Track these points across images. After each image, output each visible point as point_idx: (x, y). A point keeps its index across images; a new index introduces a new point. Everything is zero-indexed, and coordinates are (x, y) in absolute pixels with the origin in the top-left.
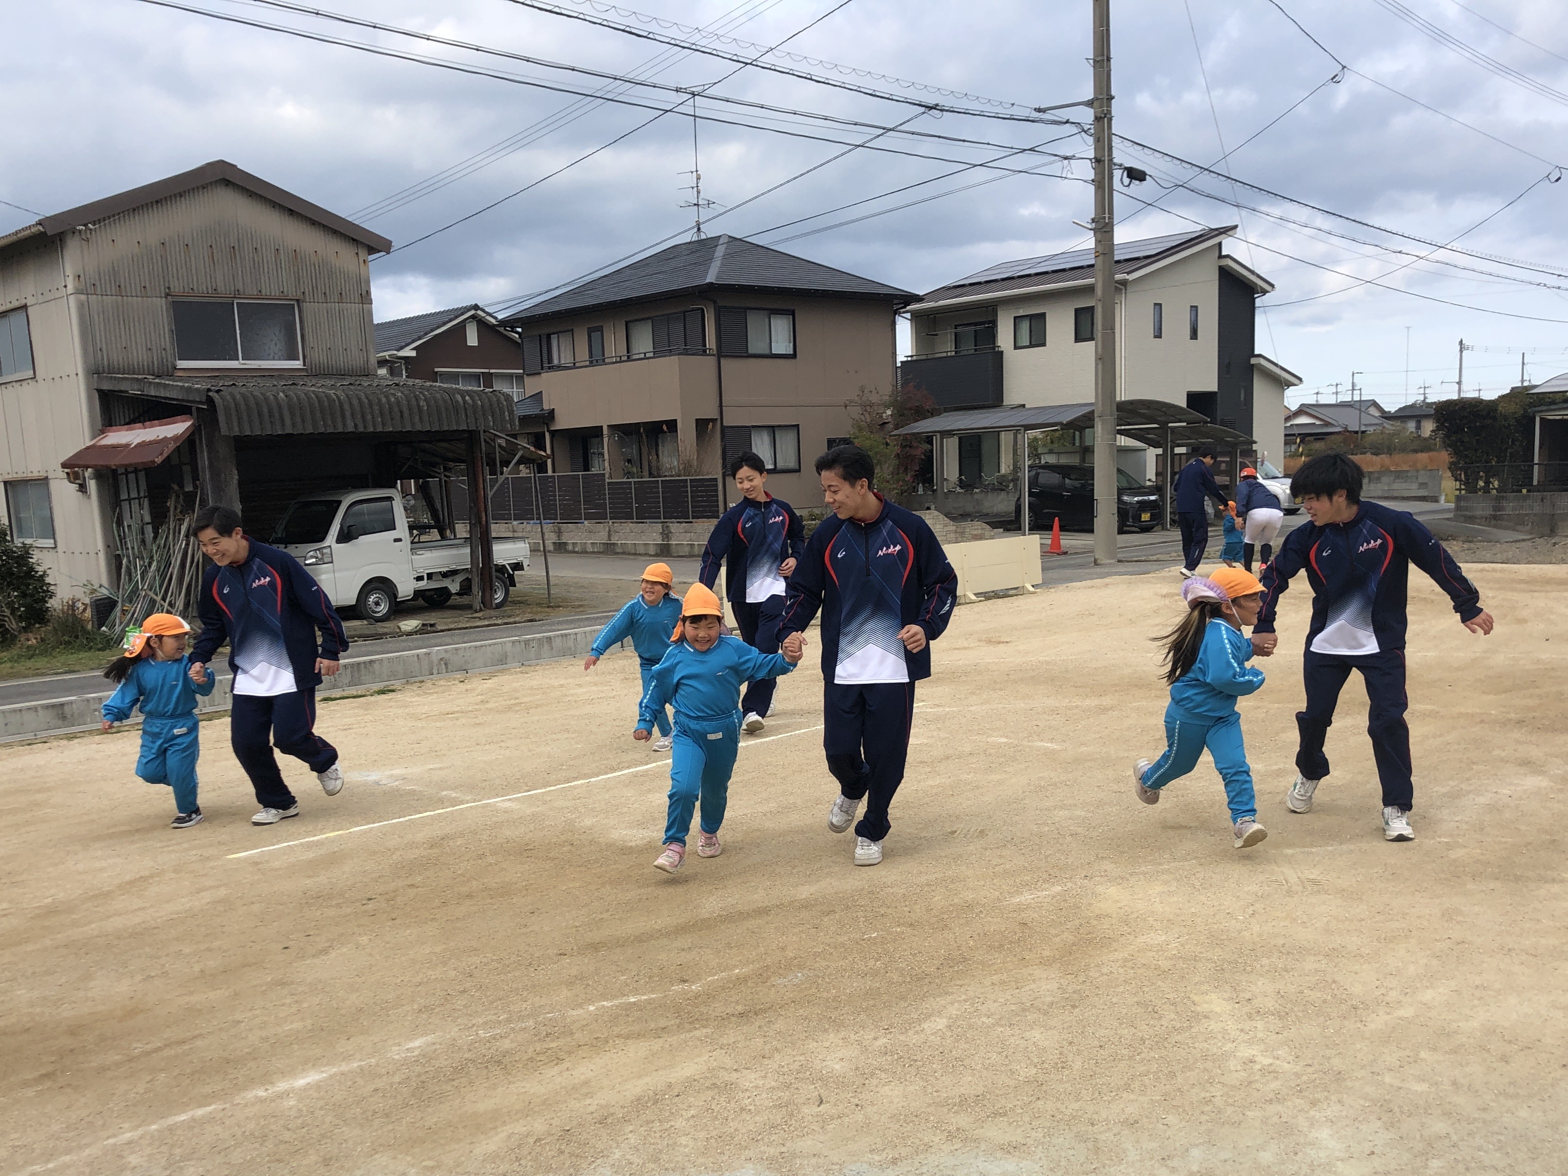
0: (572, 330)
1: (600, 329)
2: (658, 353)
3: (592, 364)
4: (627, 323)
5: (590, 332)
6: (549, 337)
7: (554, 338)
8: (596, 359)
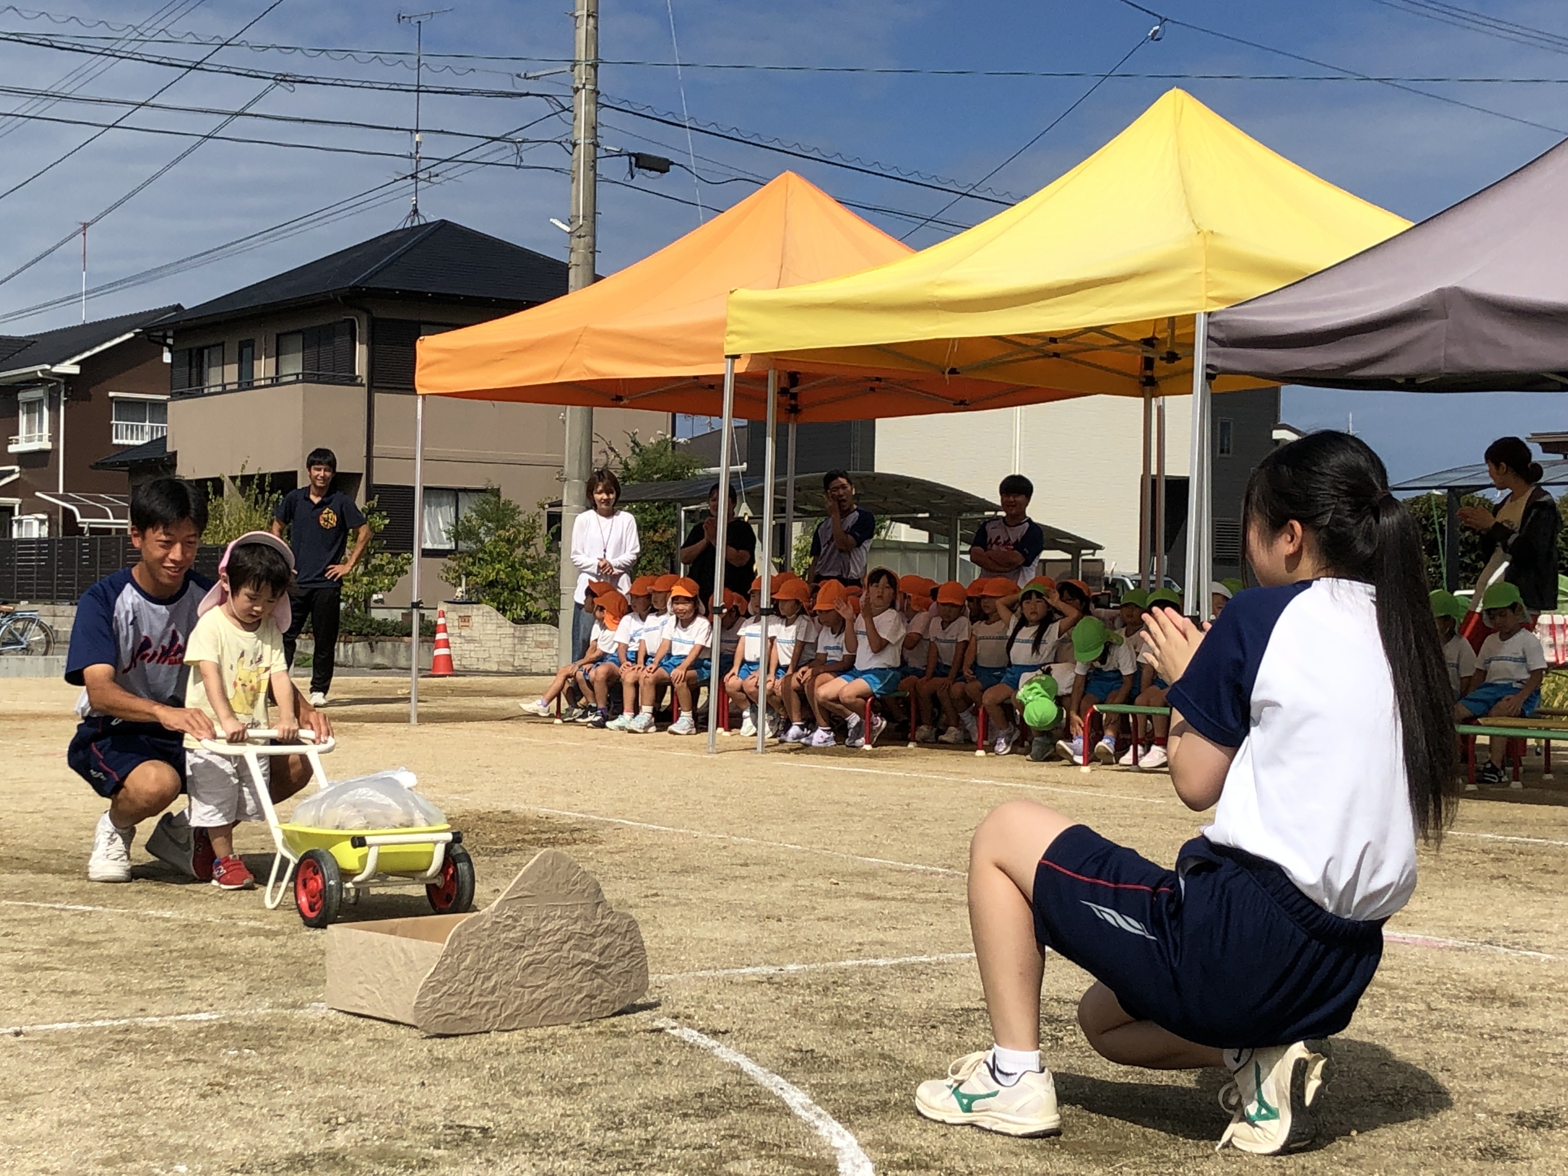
0: (223, 344)
1: (250, 343)
2: (307, 378)
3: (241, 389)
4: (278, 336)
5: (242, 346)
6: (200, 351)
7: (206, 351)
8: (246, 383)
